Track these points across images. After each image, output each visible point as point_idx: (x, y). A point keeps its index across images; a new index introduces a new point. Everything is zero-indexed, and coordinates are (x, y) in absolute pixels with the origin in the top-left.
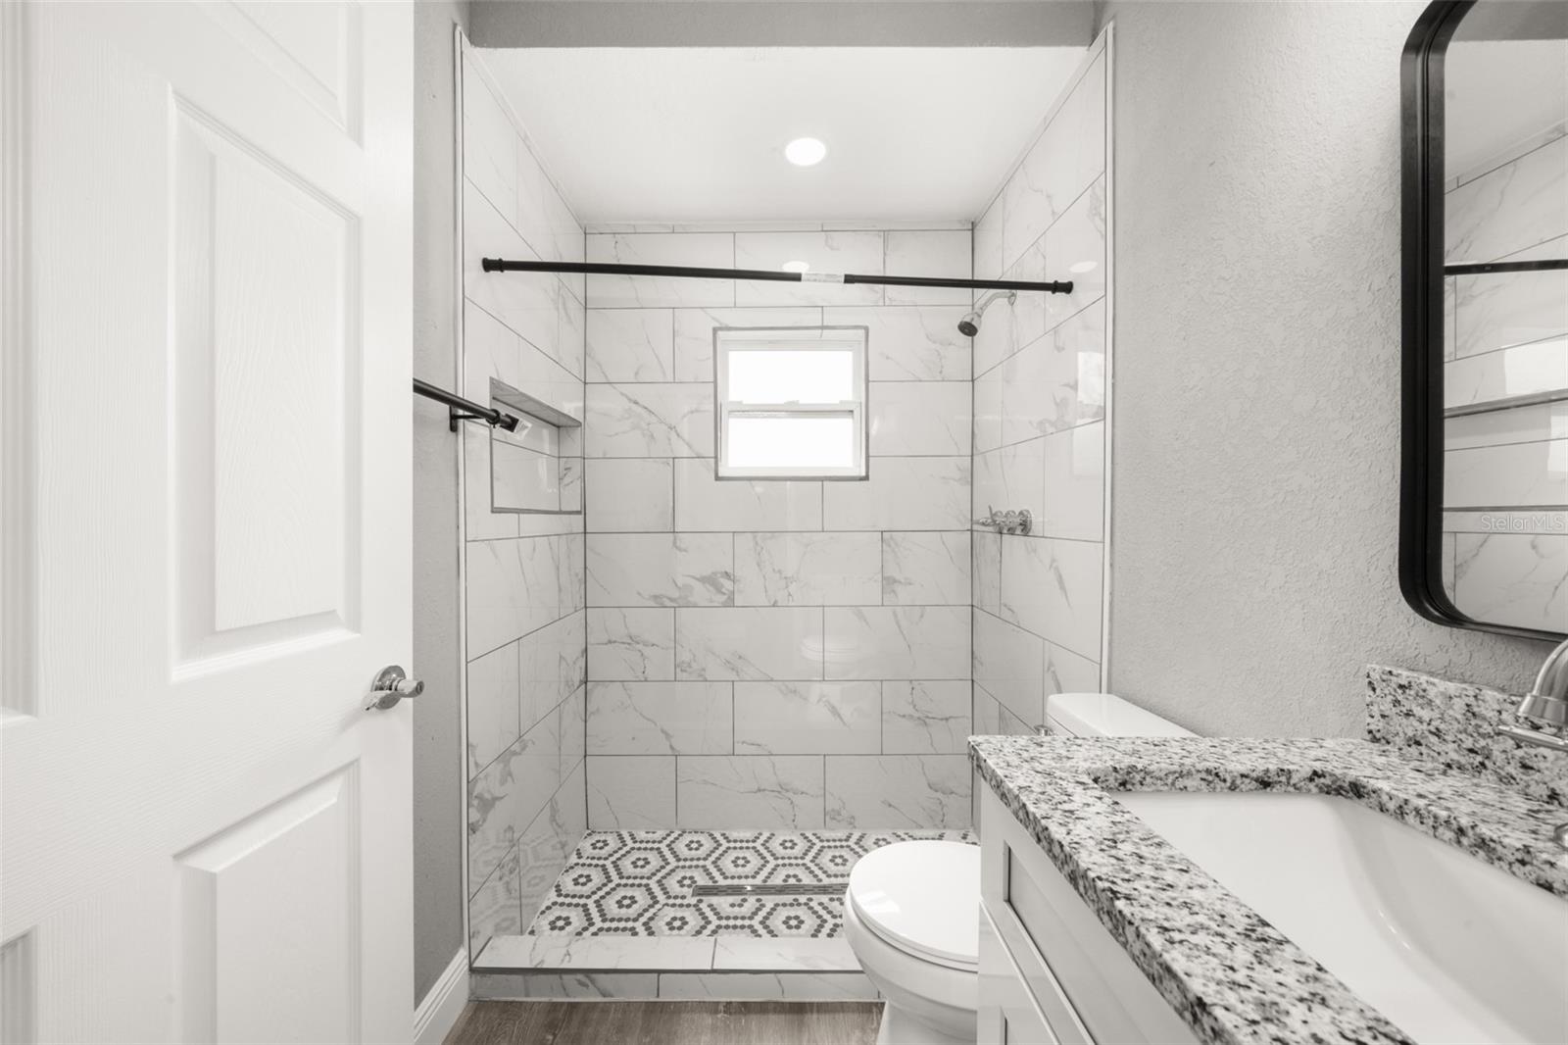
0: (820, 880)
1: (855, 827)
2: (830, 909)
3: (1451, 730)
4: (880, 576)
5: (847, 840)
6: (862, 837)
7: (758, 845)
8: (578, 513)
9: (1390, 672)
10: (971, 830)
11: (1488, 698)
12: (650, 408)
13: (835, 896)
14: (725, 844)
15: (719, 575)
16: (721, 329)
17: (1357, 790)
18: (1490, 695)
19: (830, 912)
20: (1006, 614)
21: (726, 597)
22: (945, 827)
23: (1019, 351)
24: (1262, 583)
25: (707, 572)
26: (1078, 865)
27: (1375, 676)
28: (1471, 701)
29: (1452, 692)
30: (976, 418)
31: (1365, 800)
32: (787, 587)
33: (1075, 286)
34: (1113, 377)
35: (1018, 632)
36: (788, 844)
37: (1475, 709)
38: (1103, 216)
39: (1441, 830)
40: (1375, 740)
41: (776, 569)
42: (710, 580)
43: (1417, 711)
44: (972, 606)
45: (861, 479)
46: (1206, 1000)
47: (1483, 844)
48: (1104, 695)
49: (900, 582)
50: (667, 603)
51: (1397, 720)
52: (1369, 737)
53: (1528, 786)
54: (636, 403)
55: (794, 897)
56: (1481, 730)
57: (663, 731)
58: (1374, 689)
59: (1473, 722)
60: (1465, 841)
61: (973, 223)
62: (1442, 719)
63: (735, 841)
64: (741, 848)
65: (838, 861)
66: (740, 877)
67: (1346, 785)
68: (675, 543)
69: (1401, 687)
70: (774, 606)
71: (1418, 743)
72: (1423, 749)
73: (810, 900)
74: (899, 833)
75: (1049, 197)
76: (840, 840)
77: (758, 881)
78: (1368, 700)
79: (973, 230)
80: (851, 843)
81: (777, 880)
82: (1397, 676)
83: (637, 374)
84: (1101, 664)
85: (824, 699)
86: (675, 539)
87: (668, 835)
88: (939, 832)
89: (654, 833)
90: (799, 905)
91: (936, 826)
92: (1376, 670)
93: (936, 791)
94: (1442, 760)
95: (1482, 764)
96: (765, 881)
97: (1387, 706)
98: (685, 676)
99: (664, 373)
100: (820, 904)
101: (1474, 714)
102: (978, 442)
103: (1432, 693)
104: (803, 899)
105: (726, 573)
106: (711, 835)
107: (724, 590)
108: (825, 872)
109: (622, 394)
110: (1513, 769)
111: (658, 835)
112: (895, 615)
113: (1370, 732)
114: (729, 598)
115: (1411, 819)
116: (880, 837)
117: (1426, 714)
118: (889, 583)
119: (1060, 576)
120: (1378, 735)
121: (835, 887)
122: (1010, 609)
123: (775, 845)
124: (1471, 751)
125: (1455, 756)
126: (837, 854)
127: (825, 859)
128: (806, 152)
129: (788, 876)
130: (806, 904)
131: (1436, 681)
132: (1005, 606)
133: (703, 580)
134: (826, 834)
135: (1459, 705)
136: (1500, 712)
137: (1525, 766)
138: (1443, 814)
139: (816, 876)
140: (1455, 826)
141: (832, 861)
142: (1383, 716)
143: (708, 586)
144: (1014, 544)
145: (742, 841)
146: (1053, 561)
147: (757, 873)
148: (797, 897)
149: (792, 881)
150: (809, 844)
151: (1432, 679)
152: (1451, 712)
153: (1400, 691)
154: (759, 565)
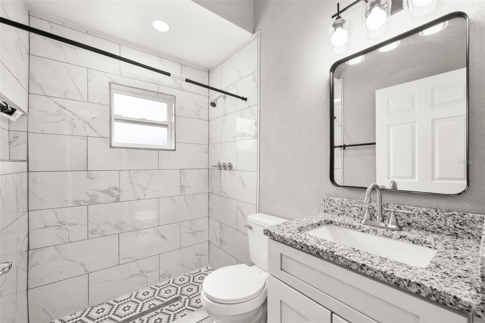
0: (163, 301)
1: (171, 278)
2: (171, 310)
3: (339, 207)
4: (180, 185)
5: (169, 283)
6: (174, 280)
7: (132, 299)
8: (25, 161)
9: (328, 197)
10: (209, 265)
11: (345, 200)
12: (73, 112)
13: (171, 305)
14: (116, 305)
15: (112, 189)
16: (113, 83)
17: (331, 222)
18: (345, 199)
19: (171, 311)
20: (222, 194)
21: (115, 198)
22: (201, 267)
23: (227, 114)
24: (299, 180)
25: (106, 188)
26: (319, 249)
27: (325, 199)
28: (342, 201)
29: (339, 200)
30: (210, 133)
31: (333, 224)
32: (144, 191)
33: (248, 99)
34: (260, 127)
35: (227, 199)
36: (146, 293)
37: (343, 202)
38: (257, 82)
39: (347, 226)
40: (325, 212)
41: (139, 185)
42: (108, 192)
43: (333, 205)
44: (209, 193)
45: (173, 150)
46: (364, 264)
47: (354, 227)
48: (258, 213)
49: (186, 187)
50: (83, 203)
51: (329, 207)
52: (324, 212)
53: (351, 215)
54: (64, 108)
55: (155, 312)
56: (344, 206)
57: (81, 264)
58: (325, 201)
59: (342, 205)
60: (351, 227)
61: (209, 70)
62: (337, 205)
63: (121, 301)
64: (125, 303)
65: (168, 292)
66: (128, 315)
67: (329, 222)
68: (88, 176)
69: (330, 200)
70: (138, 200)
71: (333, 211)
72: (334, 212)
73: (162, 310)
74: (186, 275)
75: (239, 71)
76: (166, 284)
77: (138, 312)
78: (324, 204)
79: (209, 72)
80: (171, 284)
81: (146, 308)
82: (329, 198)
83: (65, 94)
84: (257, 205)
85: (159, 233)
86: (88, 173)
87: (84, 312)
88: (199, 270)
89: (75, 314)
90: (158, 313)
91: (198, 268)
92: (325, 197)
93: (198, 256)
94: (337, 214)
95: (344, 213)
96: (140, 311)
97: (327, 205)
98: (93, 236)
99: (82, 97)
100: (167, 309)
101: (342, 204)
102: (210, 140)
103: (335, 200)
104: (159, 311)
105: (115, 188)
106: (108, 303)
107: (114, 195)
108: (164, 298)
109: (56, 103)
110: (349, 213)
111: (78, 314)
112: (185, 198)
113: (324, 211)
114: (117, 198)
115: (341, 225)
116: (181, 278)
117: (334, 205)
118: (182, 187)
119: (243, 182)
120: (326, 211)
121: (170, 302)
122: (224, 193)
123: (140, 296)
124: (342, 211)
125: (339, 212)
126: (167, 290)
127: (163, 293)
128: (161, 26)
129: (150, 305)
130: (161, 312)
131: (336, 198)
132: (222, 192)
133: (104, 192)
134: (160, 284)
135: (340, 202)
136: (346, 202)
137: (350, 212)
138: (347, 223)
139: (161, 301)
140: (349, 225)
141: (165, 293)
142: (327, 207)
143: (106, 194)
144: (226, 173)
145: (124, 300)
146: (240, 177)
147: (136, 310)
148: (156, 311)
149: (152, 306)
150: (155, 290)
151: (335, 198)
152: (339, 204)
153: (330, 201)
154: (131, 183)
